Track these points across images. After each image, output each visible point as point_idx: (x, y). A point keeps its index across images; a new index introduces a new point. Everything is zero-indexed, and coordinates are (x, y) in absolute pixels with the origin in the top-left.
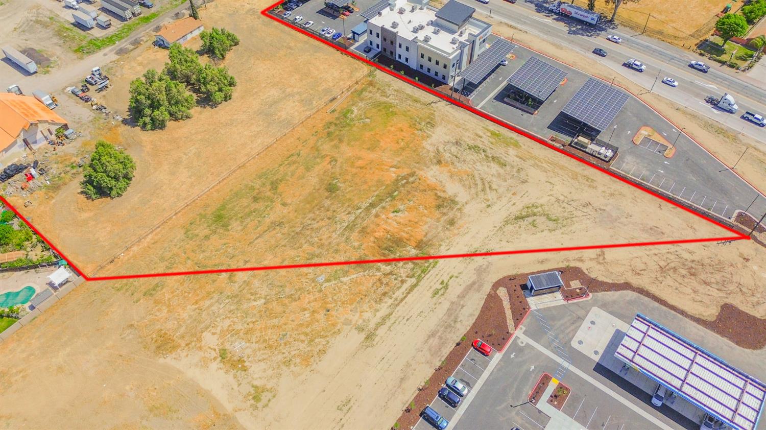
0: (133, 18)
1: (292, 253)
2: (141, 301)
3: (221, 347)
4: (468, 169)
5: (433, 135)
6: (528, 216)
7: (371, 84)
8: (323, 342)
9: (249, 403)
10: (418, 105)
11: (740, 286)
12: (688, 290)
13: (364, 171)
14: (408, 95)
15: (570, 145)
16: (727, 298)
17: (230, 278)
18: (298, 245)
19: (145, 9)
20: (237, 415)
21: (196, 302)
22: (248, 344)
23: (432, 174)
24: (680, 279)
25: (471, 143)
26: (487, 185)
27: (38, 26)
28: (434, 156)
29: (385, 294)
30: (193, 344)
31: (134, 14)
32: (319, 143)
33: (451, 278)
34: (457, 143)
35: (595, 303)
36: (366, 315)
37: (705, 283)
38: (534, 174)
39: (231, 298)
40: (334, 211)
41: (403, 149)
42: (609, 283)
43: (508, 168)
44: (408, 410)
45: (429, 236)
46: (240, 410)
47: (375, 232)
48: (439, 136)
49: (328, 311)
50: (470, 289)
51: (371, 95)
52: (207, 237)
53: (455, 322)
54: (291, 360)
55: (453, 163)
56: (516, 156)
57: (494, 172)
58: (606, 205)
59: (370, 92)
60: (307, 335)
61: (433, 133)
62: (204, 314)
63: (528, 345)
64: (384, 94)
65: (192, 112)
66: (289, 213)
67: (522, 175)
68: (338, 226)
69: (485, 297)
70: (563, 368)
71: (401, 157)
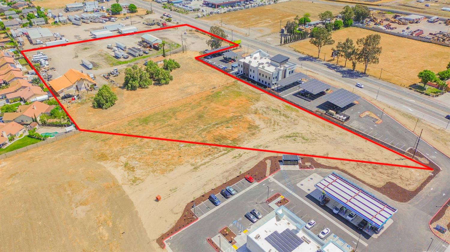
0: (139, 57)
1: (172, 135)
2: (99, 143)
3: (126, 162)
4: (269, 117)
5: (257, 104)
6: (293, 137)
7: (234, 85)
8: (173, 167)
9: (130, 183)
10: (254, 93)
11: (401, 176)
12: (370, 174)
13: (218, 112)
14: (250, 90)
15: (325, 114)
16: (391, 180)
17: (141, 140)
18: (176, 133)
19: (144, 54)
20: (123, 186)
21: (123, 146)
22: (139, 163)
23: (249, 117)
24: (366, 169)
25: (275, 108)
26: (276, 123)
27: (99, 56)
28: (254, 111)
29: (209, 155)
30: (115, 159)
31: (139, 55)
32: (201, 101)
33: (244, 153)
34: (267, 108)
35: (315, 172)
36: (197, 161)
37: (381, 172)
38: (302, 122)
39: (138, 147)
40: (198, 124)
41: (240, 107)
42: (326, 166)
43: (290, 119)
44: (203, 196)
45: (239, 138)
46: (125, 184)
47: (215, 133)
48: (260, 104)
49: (180, 157)
50: (252, 158)
51: (232, 88)
52: (137, 126)
53: (240, 169)
54: (156, 171)
55: (262, 114)
56: (295, 115)
57: (282, 119)
58: (337, 137)
59: (233, 87)
60: (167, 163)
61: (257, 103)
62: (124, 150)
63: (273, 182)
64: (239, 89)
65: (149, 86)
66: (177, 122)
67: (296, 122)
68: (198, 129)
69: (259, 162)
70: (289, 193)
71: (238, 110)
